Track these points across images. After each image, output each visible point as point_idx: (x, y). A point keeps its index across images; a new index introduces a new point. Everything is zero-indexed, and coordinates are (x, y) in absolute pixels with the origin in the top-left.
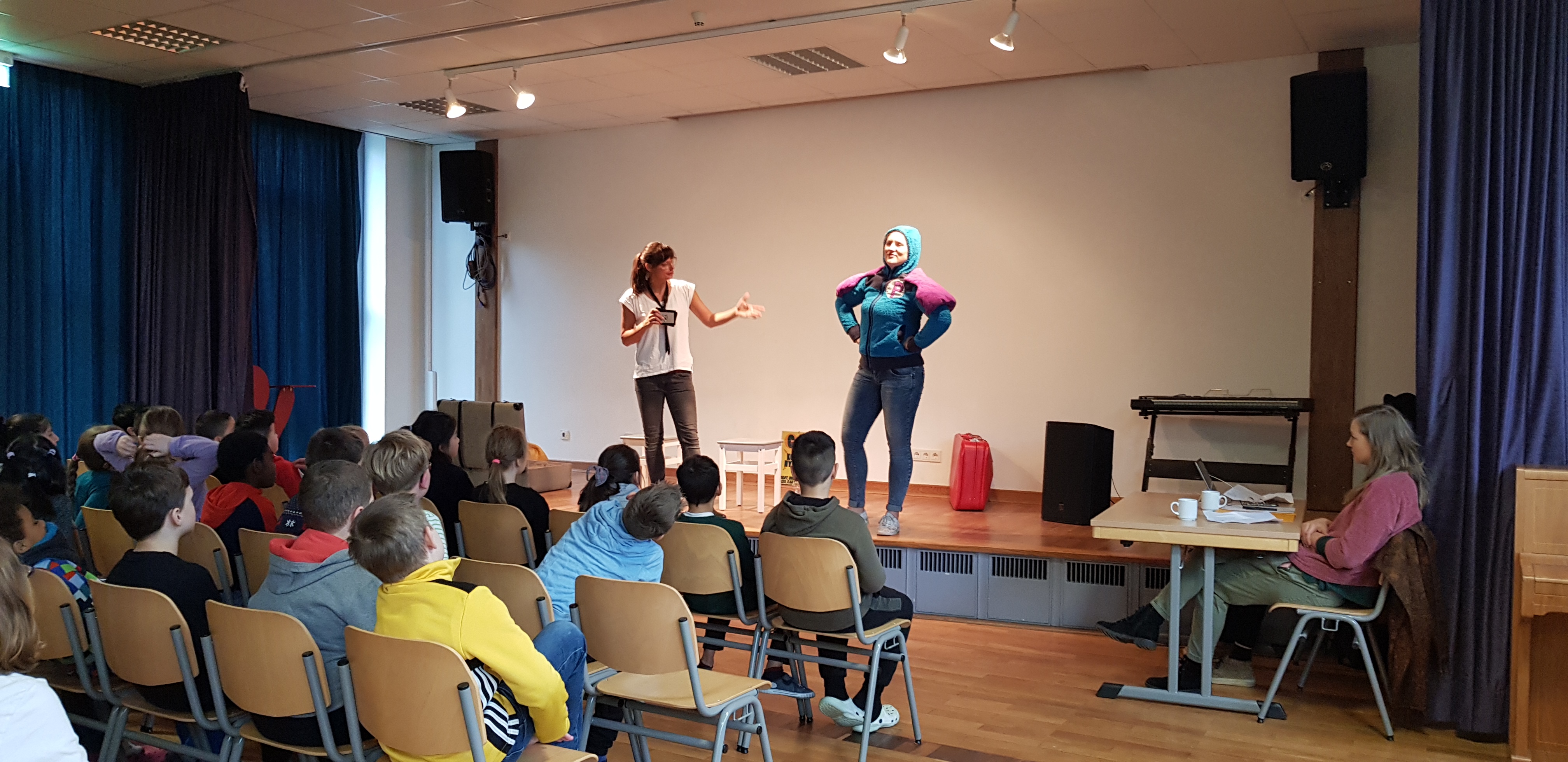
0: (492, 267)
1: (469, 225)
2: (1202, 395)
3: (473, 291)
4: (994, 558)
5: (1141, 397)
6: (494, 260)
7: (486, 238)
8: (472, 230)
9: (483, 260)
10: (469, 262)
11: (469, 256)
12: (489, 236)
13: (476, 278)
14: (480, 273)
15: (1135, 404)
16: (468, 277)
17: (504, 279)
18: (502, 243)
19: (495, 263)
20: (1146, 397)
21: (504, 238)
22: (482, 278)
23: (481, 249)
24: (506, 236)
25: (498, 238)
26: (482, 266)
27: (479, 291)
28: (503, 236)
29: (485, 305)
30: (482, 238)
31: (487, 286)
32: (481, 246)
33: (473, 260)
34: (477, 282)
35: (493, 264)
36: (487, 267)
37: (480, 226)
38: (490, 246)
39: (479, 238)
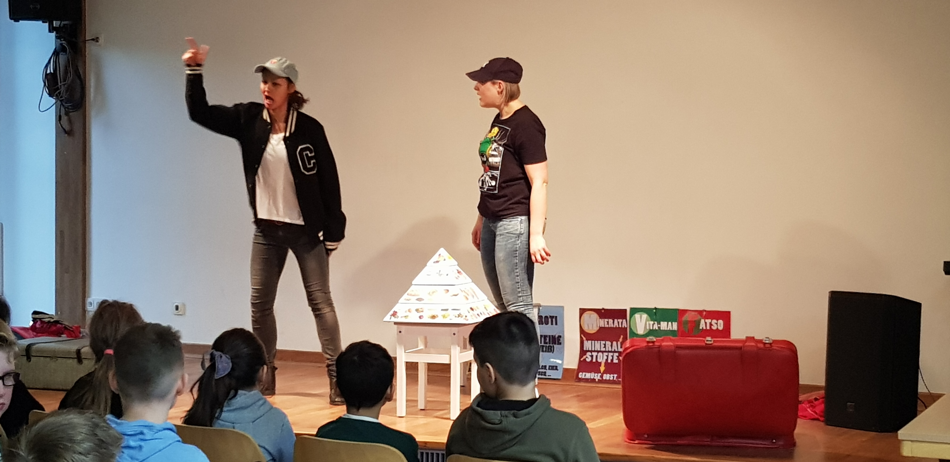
0: (78, 82)
1: (47, 25)
3: (52, 114)
6: (81, 72)
8: (50, 31)
9: (66, 72)
10: (47, 75)
11: (46, 66)
14: (63, 89)
15: (948, 268)
16: (46, 94)
17: (96, 98)
18: (91, 49)
19: (82, 76)
22: (65, 96)
23: (62, 58)
24: (96, 40)
25: (87, 42)
26: (65, 81)
27: (61, 114)
28: (93, 40)
29: (69, 133)
30: (64, 42)
31: (70, 107)
32: (62, 53)
33: (52, 71)
34: (59, 102)
35: (79, 77)
36: (71, 82)
37: (62, 26)
38: (76, 53)
39: (61, 42)
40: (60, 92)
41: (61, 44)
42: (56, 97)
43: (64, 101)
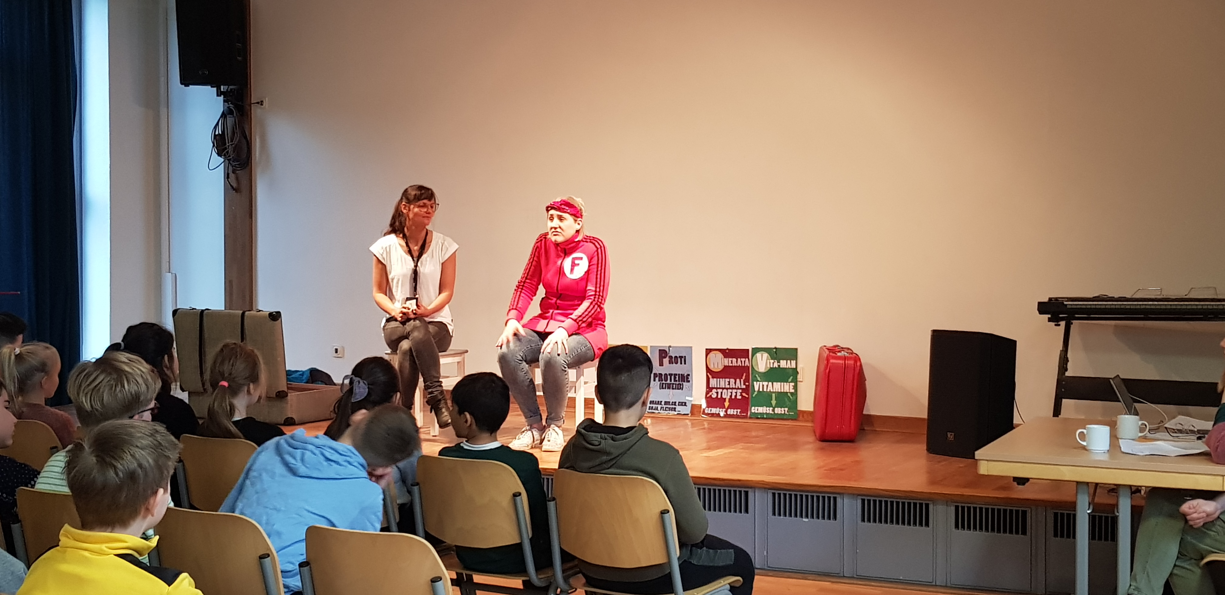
0: (244, 141)
1: (215, 89)
2: (1128, 296)
3: (220, 172)
4: (863, 500)
5: (1050, 299)
6: (247, 133)
7: (237, 107)
8: (218, 95)
9: (233, 133)
10: (215, 135)
11: (215, 128)
12: (240, 103)
13: (225, 155)
14: (230, 150)
15: (1043, 308)
16: (215, 154)
17: (260, 157)
18: (256, 112)
19: (248, 136)
20: (1056, 299)
21: (259, 105)
22: (232, 155)
23: (230, 120)
24: (261, 103)
25: (252, 105)
26: (232, 141)
27: (229, 172)
28: (258, 103)
29: (236, 190)
30: (231, 105)
31: (238, 166)
32: (230, 116)
33: (220, 133)
34: (226, 160)
35: (246, 137)
36: (238, 142)
37: (229, 90)
38: (242, 115)
39: (228, 106)
40: (228, 151)
41: (228, 107)
42: (224, 156)
43: (232, 160)
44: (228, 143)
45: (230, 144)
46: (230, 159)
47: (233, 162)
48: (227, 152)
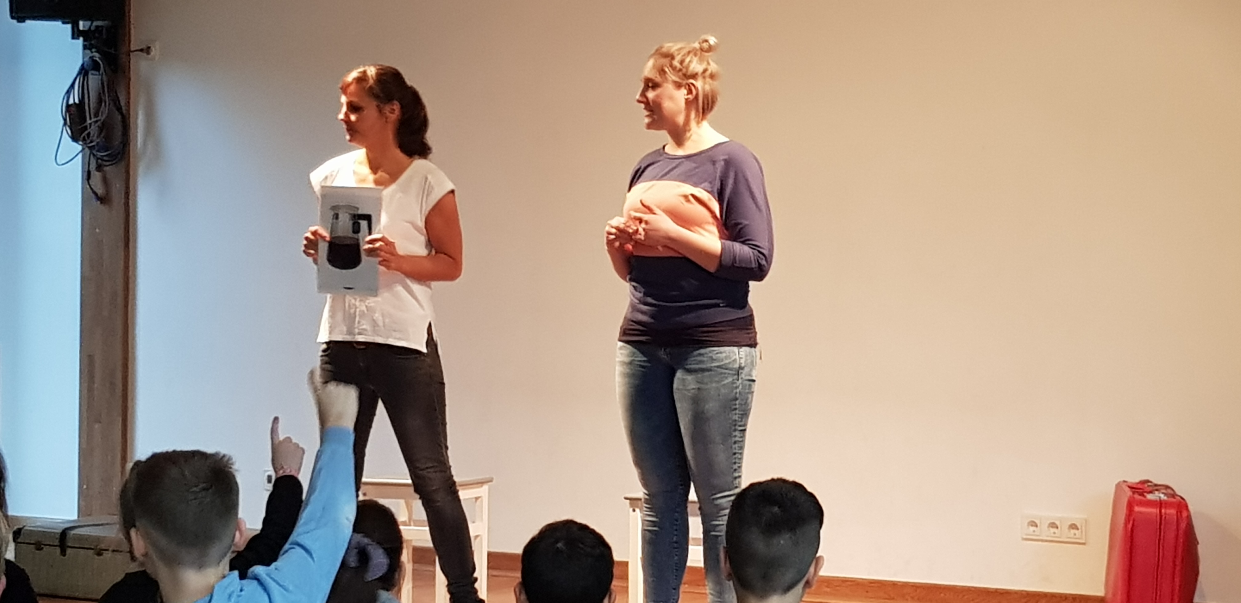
0: (118, 118)
1: (69, 27)
3: (76, 169)
6: (123, 103)
7: (104, 55)
8: (73, 38)
9: (100, 101)
10: (68, 106)
11: (68, 92)
12: (112, 50)
13: (84, 140)
14: (93, 130)
16: (66, 137)
17: (145, 143)
18: (139, 66)
19: (124, 109)
21: (144, 54)
22: (97, 140)
23: (94, 80)
24: (146, 50)
25: (132, 54)
26: (96, 115)
27: (91, 169)
28: (142, 50)
29: (104, 199)
30: (97, 55)
31: (106, 159)
32: (93, 72)
33: (77, 101)
34: (87, 149)
35: (120, 110)
36: (107, 117)
37: (93, 28)
38: (115, 71)
39: (91, 55)
40: (91, 132)
41: (91, 58)
42: (82, 141)
43: (97, 148)
44: (90, 119)
45: (94, 120)
46: (94, 146)
47: (98, 151)
48: (89, 134)
